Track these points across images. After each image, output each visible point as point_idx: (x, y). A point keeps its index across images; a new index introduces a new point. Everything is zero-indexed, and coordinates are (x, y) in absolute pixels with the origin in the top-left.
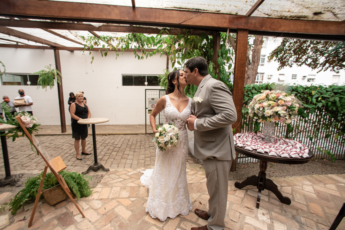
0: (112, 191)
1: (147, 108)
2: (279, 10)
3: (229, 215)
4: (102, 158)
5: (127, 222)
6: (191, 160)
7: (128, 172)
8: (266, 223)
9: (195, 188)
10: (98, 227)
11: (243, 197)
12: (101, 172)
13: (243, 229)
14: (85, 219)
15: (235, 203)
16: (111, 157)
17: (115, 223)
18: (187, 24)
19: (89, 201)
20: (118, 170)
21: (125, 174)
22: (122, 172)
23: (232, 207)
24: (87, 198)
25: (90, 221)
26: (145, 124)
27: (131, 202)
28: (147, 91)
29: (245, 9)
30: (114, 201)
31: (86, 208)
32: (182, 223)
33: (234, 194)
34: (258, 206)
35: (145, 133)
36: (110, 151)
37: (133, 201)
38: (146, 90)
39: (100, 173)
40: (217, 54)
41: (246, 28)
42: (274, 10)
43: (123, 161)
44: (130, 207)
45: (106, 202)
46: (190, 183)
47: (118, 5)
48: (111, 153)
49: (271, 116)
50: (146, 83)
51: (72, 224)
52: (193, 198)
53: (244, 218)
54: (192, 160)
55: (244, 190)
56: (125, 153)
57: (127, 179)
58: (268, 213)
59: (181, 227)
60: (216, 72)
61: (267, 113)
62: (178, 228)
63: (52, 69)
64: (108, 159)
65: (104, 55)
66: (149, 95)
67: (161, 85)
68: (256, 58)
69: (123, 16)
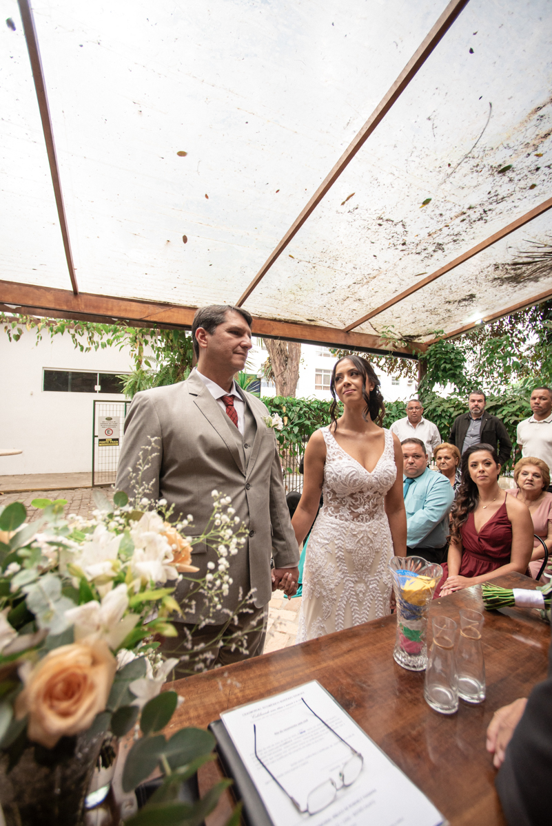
1: (97, 436)
18: (152, 320)
26: (91, 471)
28: (96, 403)
35: (91, 485)
38: (95, 401)
50: (98, 388)
65: (13, 339)
66: (101, 412)
67: (128, 392)
68: (294, 352)
69: (59, 304)
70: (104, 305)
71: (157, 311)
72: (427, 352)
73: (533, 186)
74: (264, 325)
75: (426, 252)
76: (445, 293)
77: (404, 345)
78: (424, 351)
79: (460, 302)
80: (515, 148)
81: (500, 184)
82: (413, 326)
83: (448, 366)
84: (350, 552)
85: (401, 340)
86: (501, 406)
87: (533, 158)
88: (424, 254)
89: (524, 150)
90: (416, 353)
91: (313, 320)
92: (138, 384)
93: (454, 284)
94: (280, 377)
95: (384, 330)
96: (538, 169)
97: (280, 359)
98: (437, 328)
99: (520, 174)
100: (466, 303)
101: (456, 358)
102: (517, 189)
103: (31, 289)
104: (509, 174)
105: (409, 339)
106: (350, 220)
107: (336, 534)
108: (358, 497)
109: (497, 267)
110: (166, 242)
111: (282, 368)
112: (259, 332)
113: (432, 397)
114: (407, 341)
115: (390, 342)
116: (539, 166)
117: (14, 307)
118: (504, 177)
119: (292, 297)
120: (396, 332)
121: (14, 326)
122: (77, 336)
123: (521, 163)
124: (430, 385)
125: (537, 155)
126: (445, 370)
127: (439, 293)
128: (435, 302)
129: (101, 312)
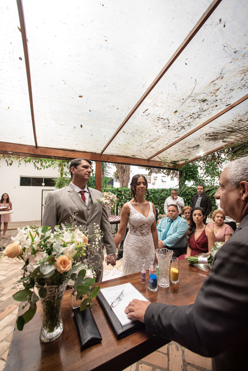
1: (43, 205)
18: (68, 157)
26: (41, 220)
28: (43, 191)
29: (99, 150)
38: (43, 190)
41: (100, 160)
50: (43, 184)
65: (9, 165)
66: (45, 195)
67: (58, 186)
69: (30, 152)
70: (48, 151)
71: (70, 153)
72: (182, 168)
73: (216, 106)
74: (114, 158)
75: (178, 129)
76: (187, 145)
77: (172, 165)
78: (181, 167)
79: (193, 148)
80: (207, 94)
81: (203, 105)
82: (176, 157)
83: (191, 174)
84: (140, 248)
85: (171, 163)
86: (212, 190)
87: (214, 97)
88: (177, 130)
89: (210, 94)
90: (178, 168)
91: (134, 156)
92: (61, 183)
93: (190, 141)
94: (121, 178)
95: (164, 159)
96: (217, 100)
97: (122, 171)
98: (186, 158)
99: (210, 102)
100: (196, 148)
101: (194, 170)
102: (210, 107)
103: (18, 146)
104: (206, 102)
105: (174, 163)
106: (147, 118)
107: (135, 241)
108: (143, 227)
109: (206, 134)
110: (74, 127)
111: (122, 175)
112: (112, 161)
113: (184, 186)
114: (173, 163)
115: (166, 164)
116: (217, 99)
117: (11, 153)
118: (204, 103)
119: (125, 147)
120: (169, 160)
121: (9, 160)
122: (36, 163)
123: (210, 98)
124: (184, 181)
125: (216, 96)
126: (189, 175)
127: (185, 145)
128: (183, 148)
129: (47, 154)
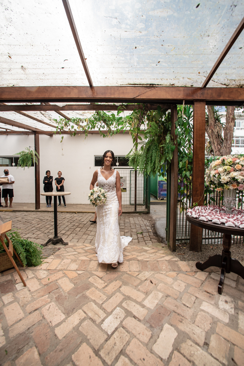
0: (62, 263)
2: (237, 79)
3: (183, 299)
4: (65, 233)
5: (66, 294)
6: (155, 239)
7: (86, 247)
8: (228, 312)
9: (149, 266)
10: (35, 297)
11: (204, 279)
12: (60, 245)
13: (196, 316)
14: (25, 288)
15: (193, 286)
16: (74, 232)
17: (53, 295)
18: (142, 98)
19: (36, 270)
20: (77, 244)
21: (82, 248)
22: (80, 247)
23: (188, 290)
24: (35, 268)
25: (29, 291)
27: (77, 275)
29: (199, 81)
30: (61, 272)
31: (31, 277)
32: (125, 302)
33: (193, 276)
34: (220, 291)
36: (74, 227)
37: (79, 274)
39: (58, 246)
40: (174, 126)
41: (202, 98)
42: (231, 79)
43: (85, 237)
44: (75, 280)
45: (52, 272)
46: (146, 261)
47: (78, 86)
48: (74, 229)
49: (227, 182)
50: (117, 164)
51: (11, 292)
52: (144, 276)
53: (200, 304)
54: (157, 240)
55: (207, 272)
56: (88, 229)
57: (82, 253)
58: (232, 301)
59: (122, 306)
60: (174, 143)
61: (223, 179)
62: (119, 307)
63: (31, 150)
64: (70, 234)
67: (131, 165)
68: (229, 135)
69: (81, 95)
71: (145, 91)
92: (136, 159)
94: (217, 152)
